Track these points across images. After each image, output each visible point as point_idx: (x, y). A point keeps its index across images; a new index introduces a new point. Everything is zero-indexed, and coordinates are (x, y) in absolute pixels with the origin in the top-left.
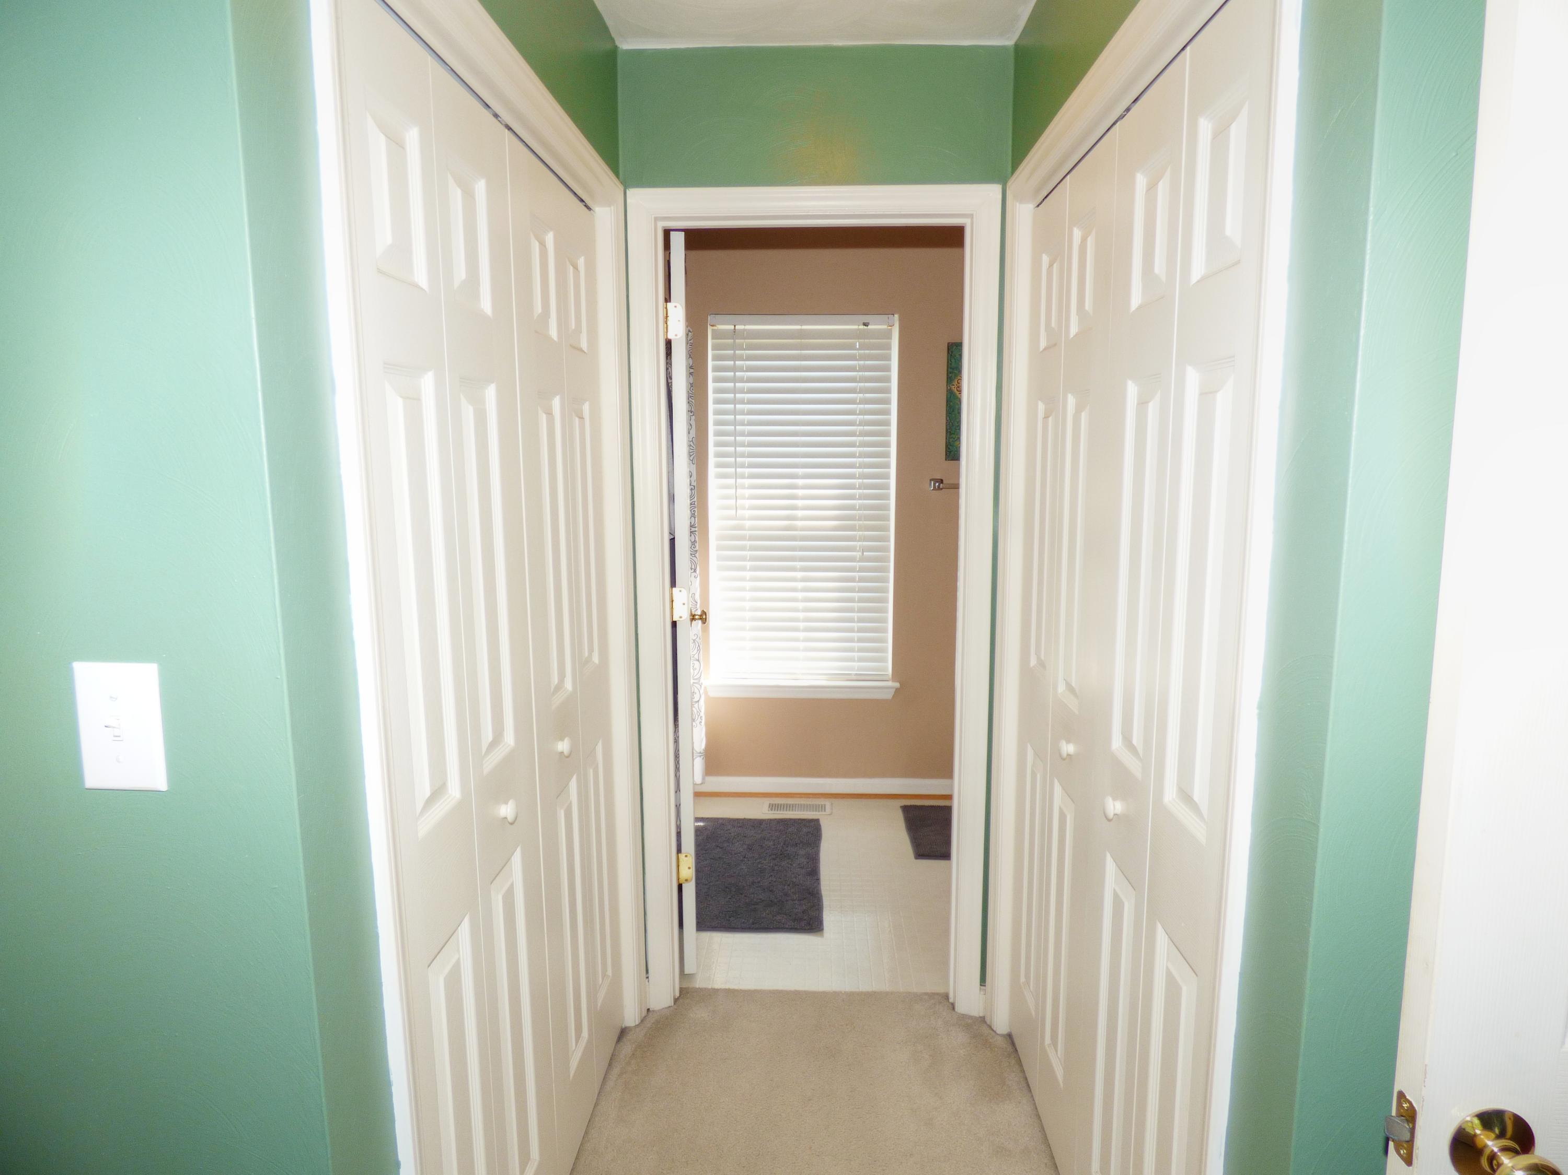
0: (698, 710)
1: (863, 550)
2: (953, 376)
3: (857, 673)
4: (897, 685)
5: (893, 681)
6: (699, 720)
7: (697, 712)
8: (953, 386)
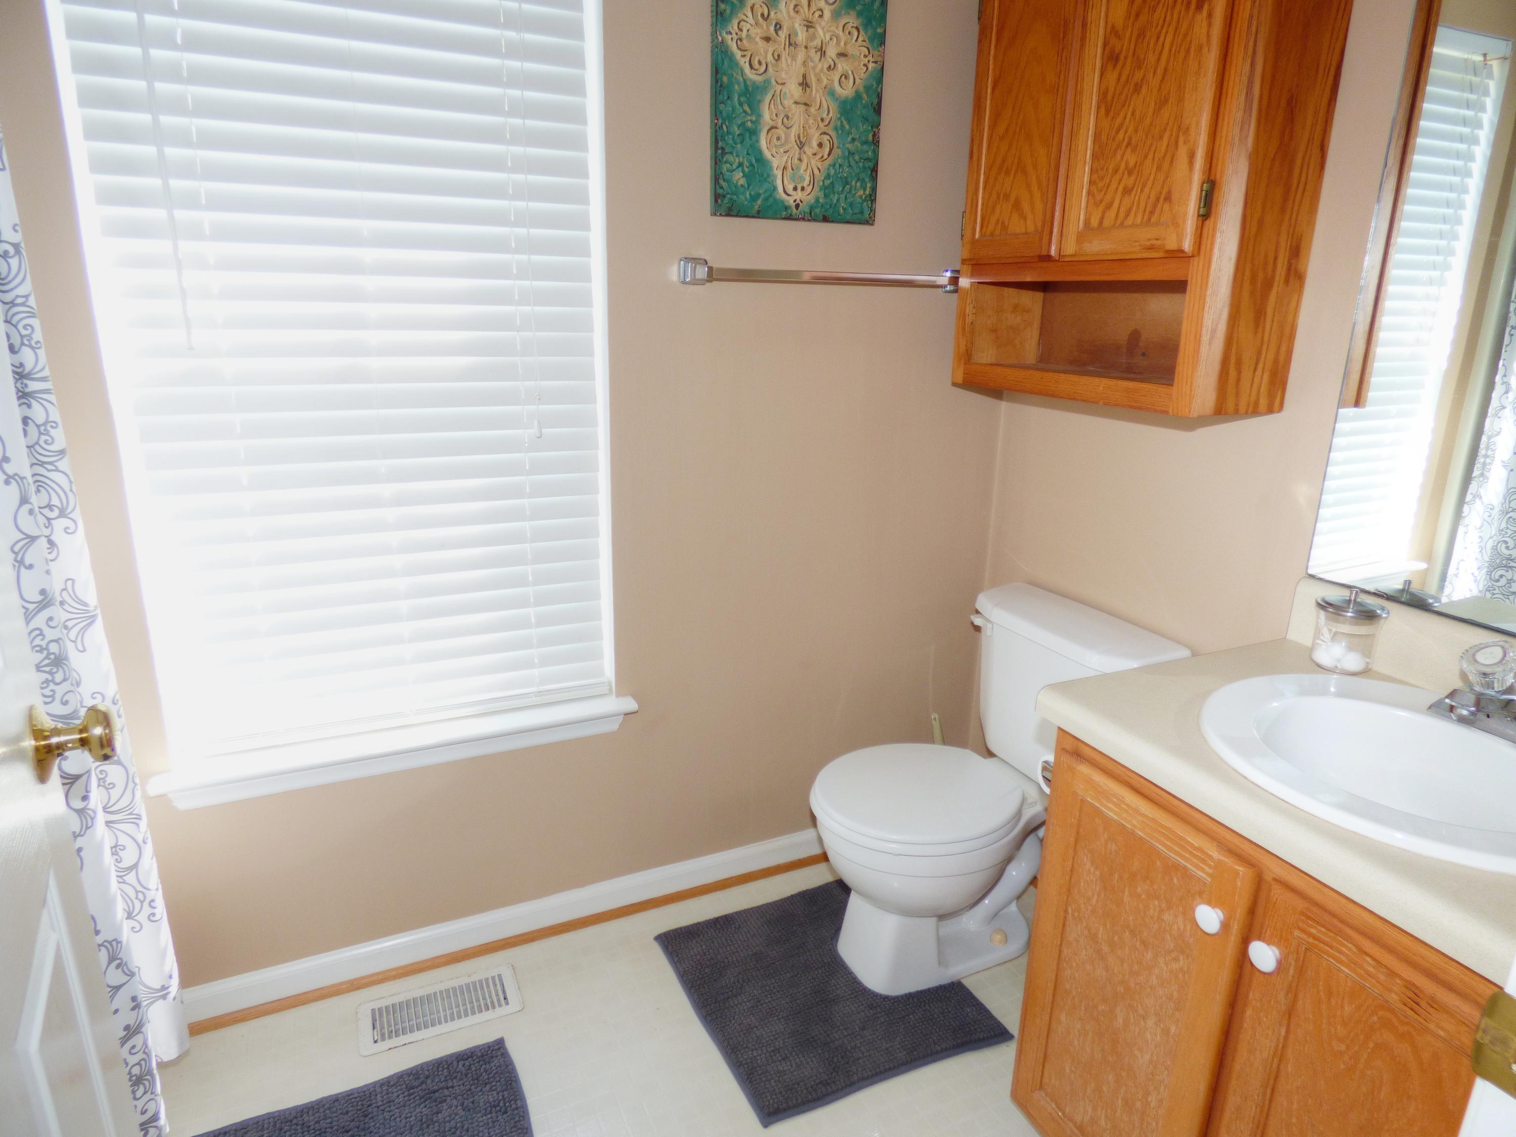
0: (139, 888)
1: (539, 422)
2: (728, 12)
3: (541, 688)
4: (630, 704)
5: (619, 694)
6: (147, 910)
7: (137, 892)
8: (729, 37)
